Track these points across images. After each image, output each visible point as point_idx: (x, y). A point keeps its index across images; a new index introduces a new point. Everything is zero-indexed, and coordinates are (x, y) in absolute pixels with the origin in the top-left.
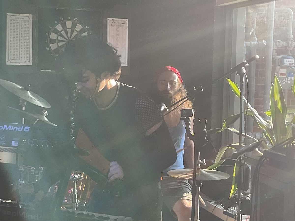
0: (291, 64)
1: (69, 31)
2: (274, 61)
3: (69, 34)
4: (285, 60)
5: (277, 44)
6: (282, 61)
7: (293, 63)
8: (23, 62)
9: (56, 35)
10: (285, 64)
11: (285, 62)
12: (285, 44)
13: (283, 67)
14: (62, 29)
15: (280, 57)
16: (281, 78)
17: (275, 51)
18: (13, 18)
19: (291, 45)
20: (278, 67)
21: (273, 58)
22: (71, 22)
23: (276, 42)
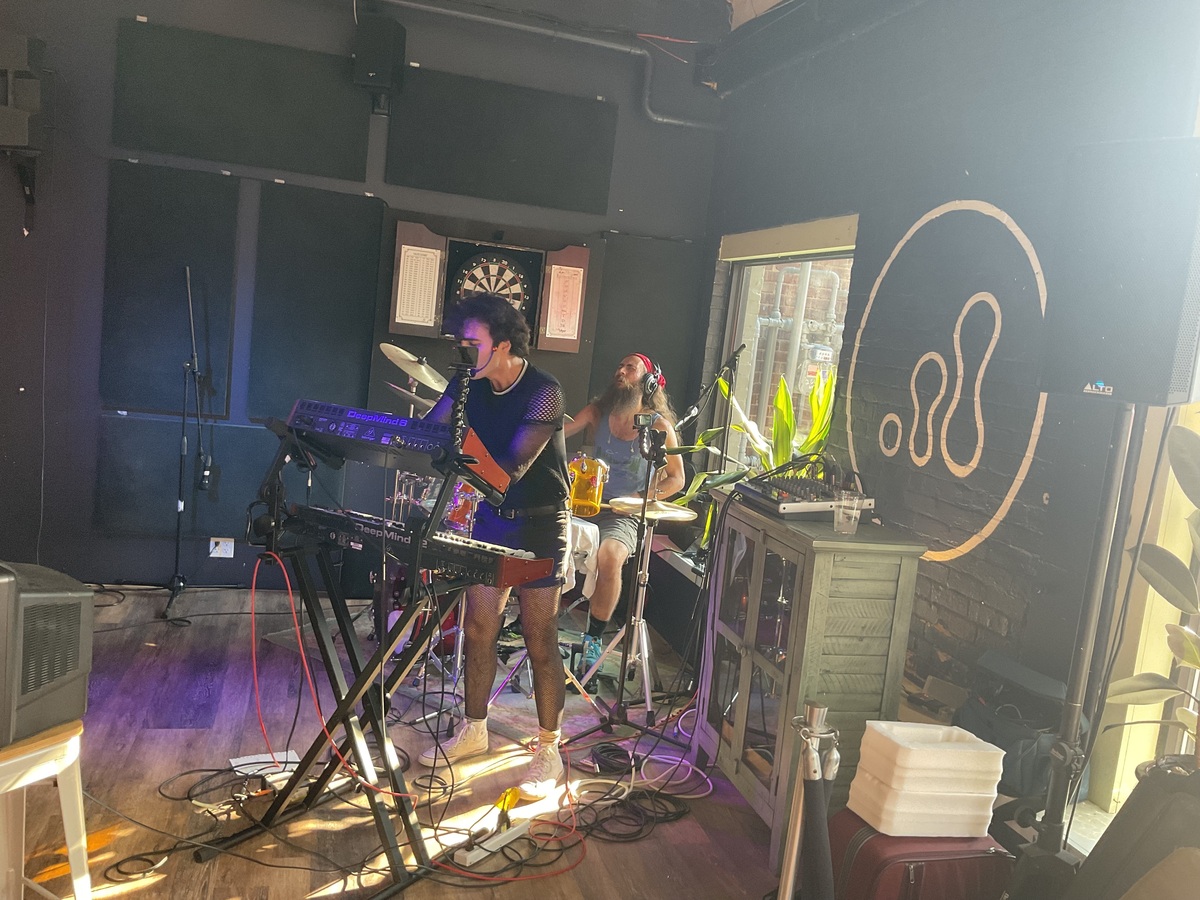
0: (826, 358)
1: (493, 280)
2: (801, 352)
3: (493, 285)
4: (819, 351)
5: (810, 325)
6: (813, 354)
7: (830, 357)
8: (421, 319)
9: (474, 285)
10: (817, 358)
11: (818, 355)
12: (821, 326)
13: (814, 362)
14: (483, 275)
15: (812, 346)
16: (809, 379)
17: (805, 336)
18: (411, 253)
19: (831, 329)
20: (807, 362)
21: (801, 347)
22: (497, 267)
23: (808, 323)
